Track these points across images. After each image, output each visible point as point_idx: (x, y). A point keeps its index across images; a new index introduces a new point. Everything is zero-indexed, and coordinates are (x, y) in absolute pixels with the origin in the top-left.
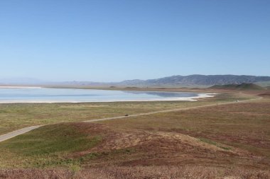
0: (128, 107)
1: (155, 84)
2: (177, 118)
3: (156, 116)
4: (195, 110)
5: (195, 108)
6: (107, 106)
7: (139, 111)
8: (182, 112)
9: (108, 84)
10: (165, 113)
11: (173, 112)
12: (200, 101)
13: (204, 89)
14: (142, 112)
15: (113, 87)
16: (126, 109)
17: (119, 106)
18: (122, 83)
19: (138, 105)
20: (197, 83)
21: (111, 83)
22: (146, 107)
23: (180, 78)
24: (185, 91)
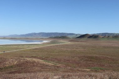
0: (12, 47)
1: (24, 36)
2: (34, 51)
3: (24, 51)
4: (42, 48)
5: (41, 47)
6: (2, 46)
7: (17, 49)
8: (36, 49)
9: (2, 36)
10: (28, 49)
11: (32, 49)
12: (44, 44)
13: (46, 39)
14: (18, 49)
15: (4, 38)
16: (11, 48)
17: (7, 47)
18: (9, 36)
19: (16, 46)
20: (42, 36)
21: (4, 36)
22: (20, 47)
23: (35, 34)
24: (37, 39)
